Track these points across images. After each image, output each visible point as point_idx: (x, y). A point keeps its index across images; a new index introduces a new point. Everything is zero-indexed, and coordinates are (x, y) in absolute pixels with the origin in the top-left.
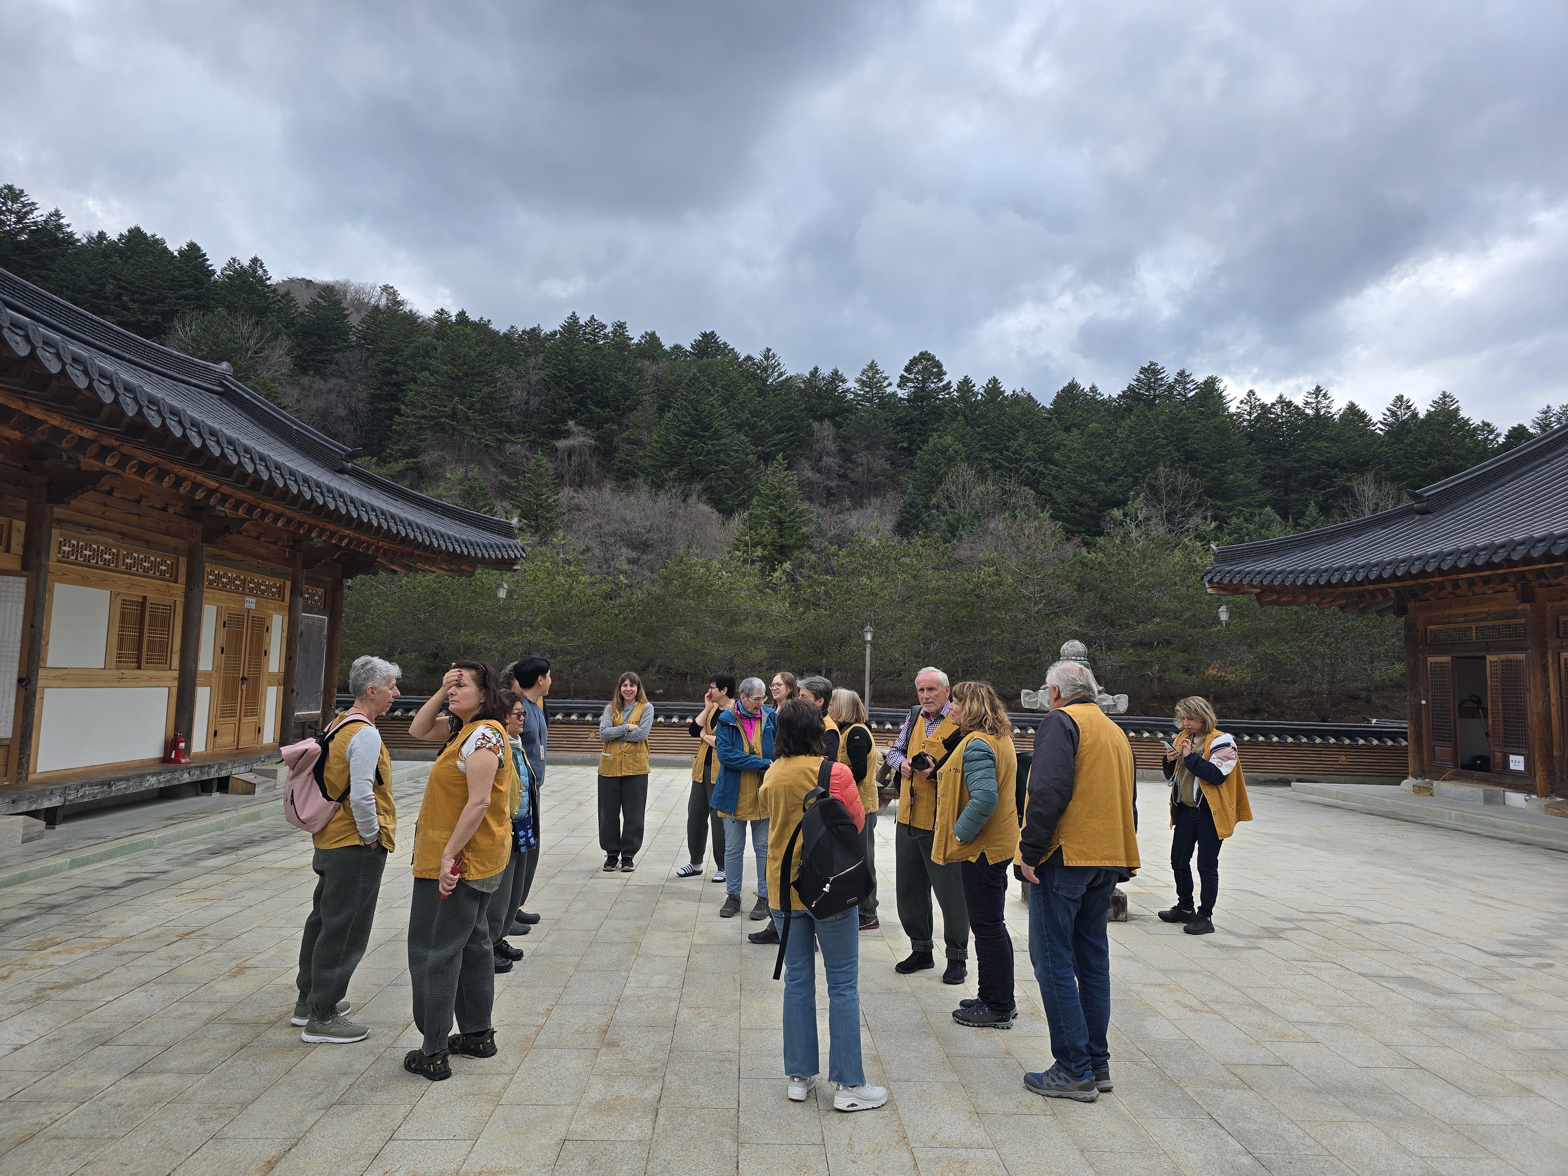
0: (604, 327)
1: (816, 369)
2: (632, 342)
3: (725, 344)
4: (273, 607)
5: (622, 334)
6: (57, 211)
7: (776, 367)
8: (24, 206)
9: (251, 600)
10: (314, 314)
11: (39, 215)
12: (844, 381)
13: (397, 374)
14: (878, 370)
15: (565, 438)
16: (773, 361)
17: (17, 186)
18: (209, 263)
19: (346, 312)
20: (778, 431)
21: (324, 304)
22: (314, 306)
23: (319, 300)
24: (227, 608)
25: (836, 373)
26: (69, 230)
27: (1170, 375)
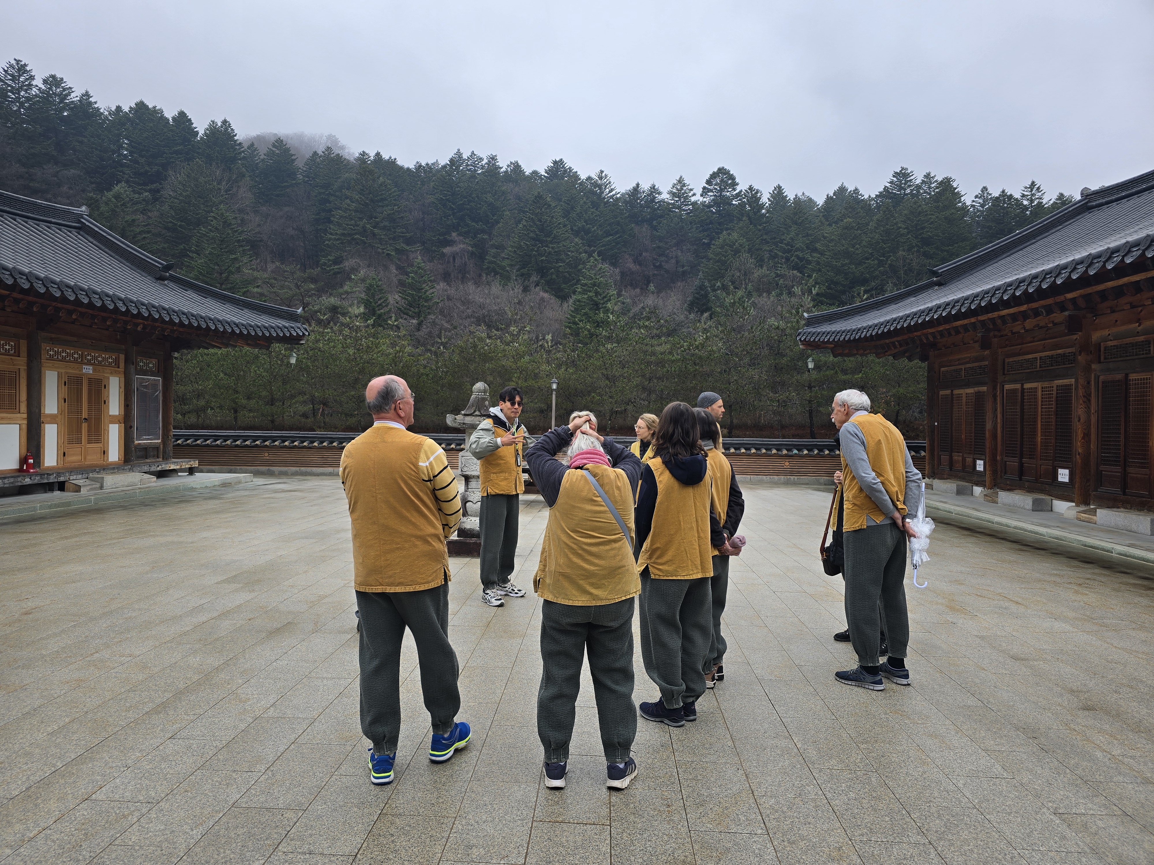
0: (481, 159)
1: (638, 185)
2: (502, 170)
3: (570, 168)
4: (110, 372)
5: (494, 164)
6: (87, 92)
7: (607, 185)
8: (64, 90)
9: (88, 367)
10: (271, 160)
11: (75, 96)
12: (660, 193)
13: (330, 202)
14: (684, 184)
15: (449, 246)
16: (605, 180)
17: (59, 76)
18: (194, 126)
19: (293, 157)
20: (608, 234)
21: (277, 152)
22: (270, 154)
23: (274, 149)
24: (66, 373)
25: (653, 187)
26: (96, 106)
27: (918, 178)
